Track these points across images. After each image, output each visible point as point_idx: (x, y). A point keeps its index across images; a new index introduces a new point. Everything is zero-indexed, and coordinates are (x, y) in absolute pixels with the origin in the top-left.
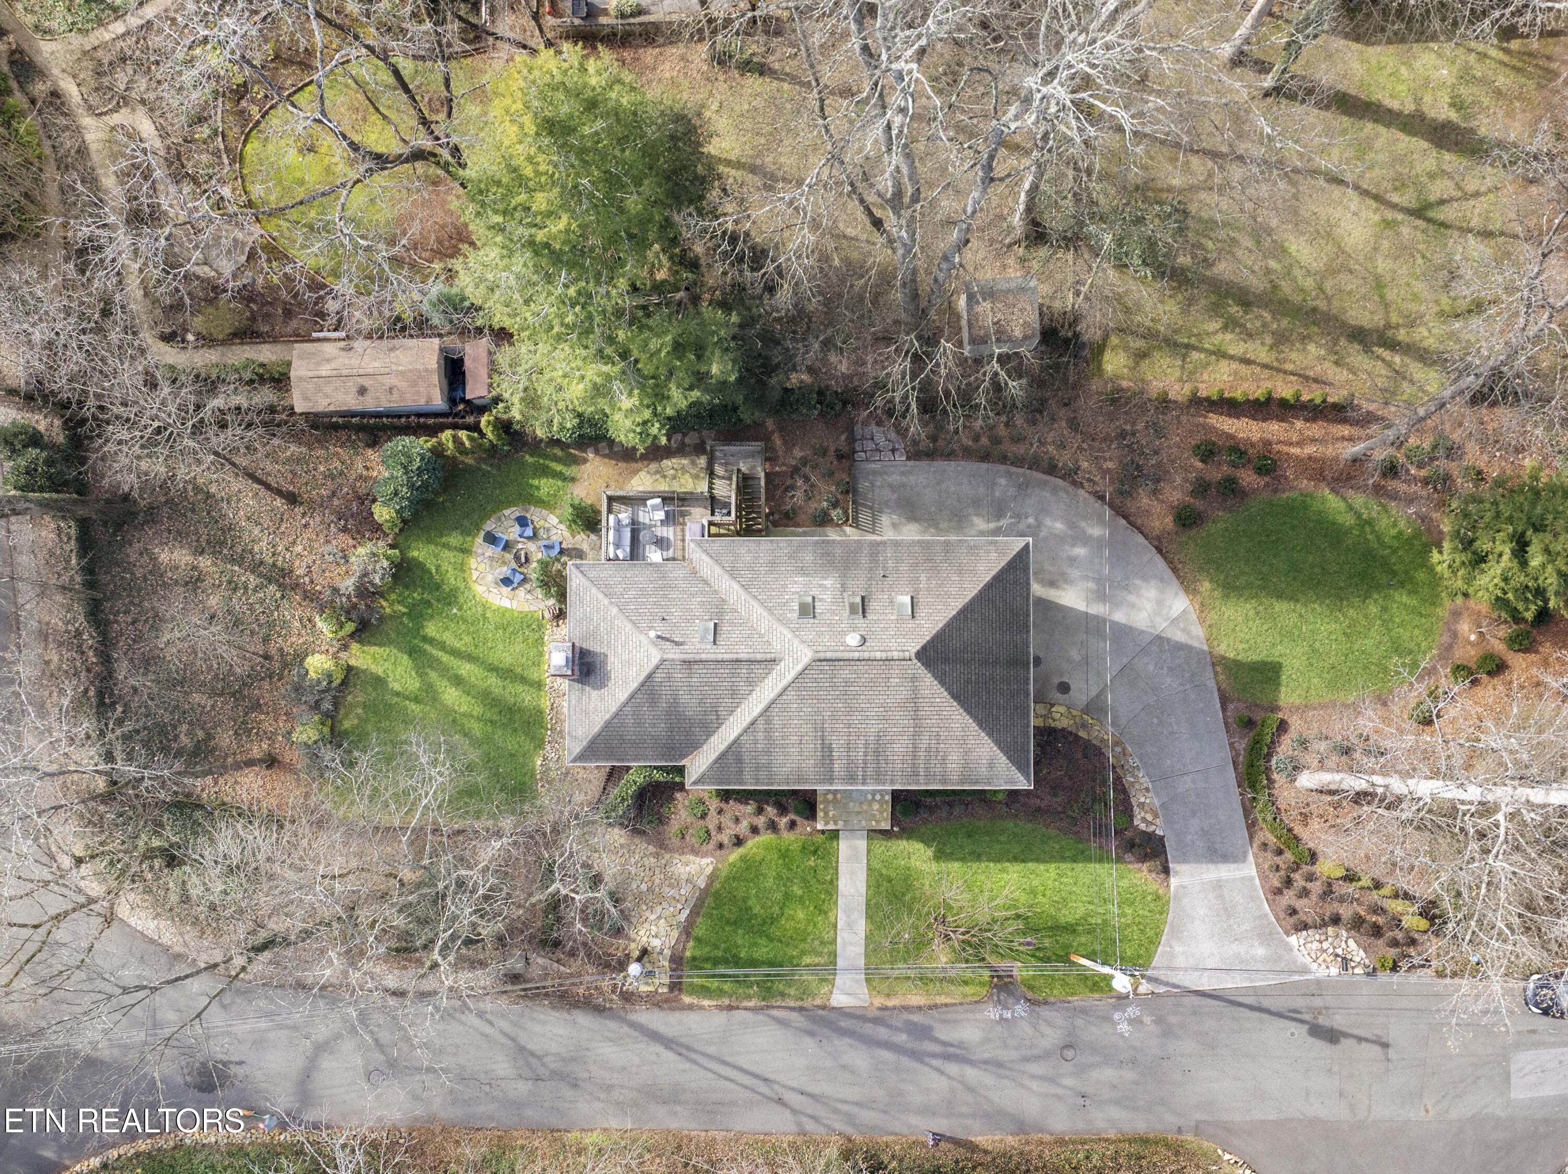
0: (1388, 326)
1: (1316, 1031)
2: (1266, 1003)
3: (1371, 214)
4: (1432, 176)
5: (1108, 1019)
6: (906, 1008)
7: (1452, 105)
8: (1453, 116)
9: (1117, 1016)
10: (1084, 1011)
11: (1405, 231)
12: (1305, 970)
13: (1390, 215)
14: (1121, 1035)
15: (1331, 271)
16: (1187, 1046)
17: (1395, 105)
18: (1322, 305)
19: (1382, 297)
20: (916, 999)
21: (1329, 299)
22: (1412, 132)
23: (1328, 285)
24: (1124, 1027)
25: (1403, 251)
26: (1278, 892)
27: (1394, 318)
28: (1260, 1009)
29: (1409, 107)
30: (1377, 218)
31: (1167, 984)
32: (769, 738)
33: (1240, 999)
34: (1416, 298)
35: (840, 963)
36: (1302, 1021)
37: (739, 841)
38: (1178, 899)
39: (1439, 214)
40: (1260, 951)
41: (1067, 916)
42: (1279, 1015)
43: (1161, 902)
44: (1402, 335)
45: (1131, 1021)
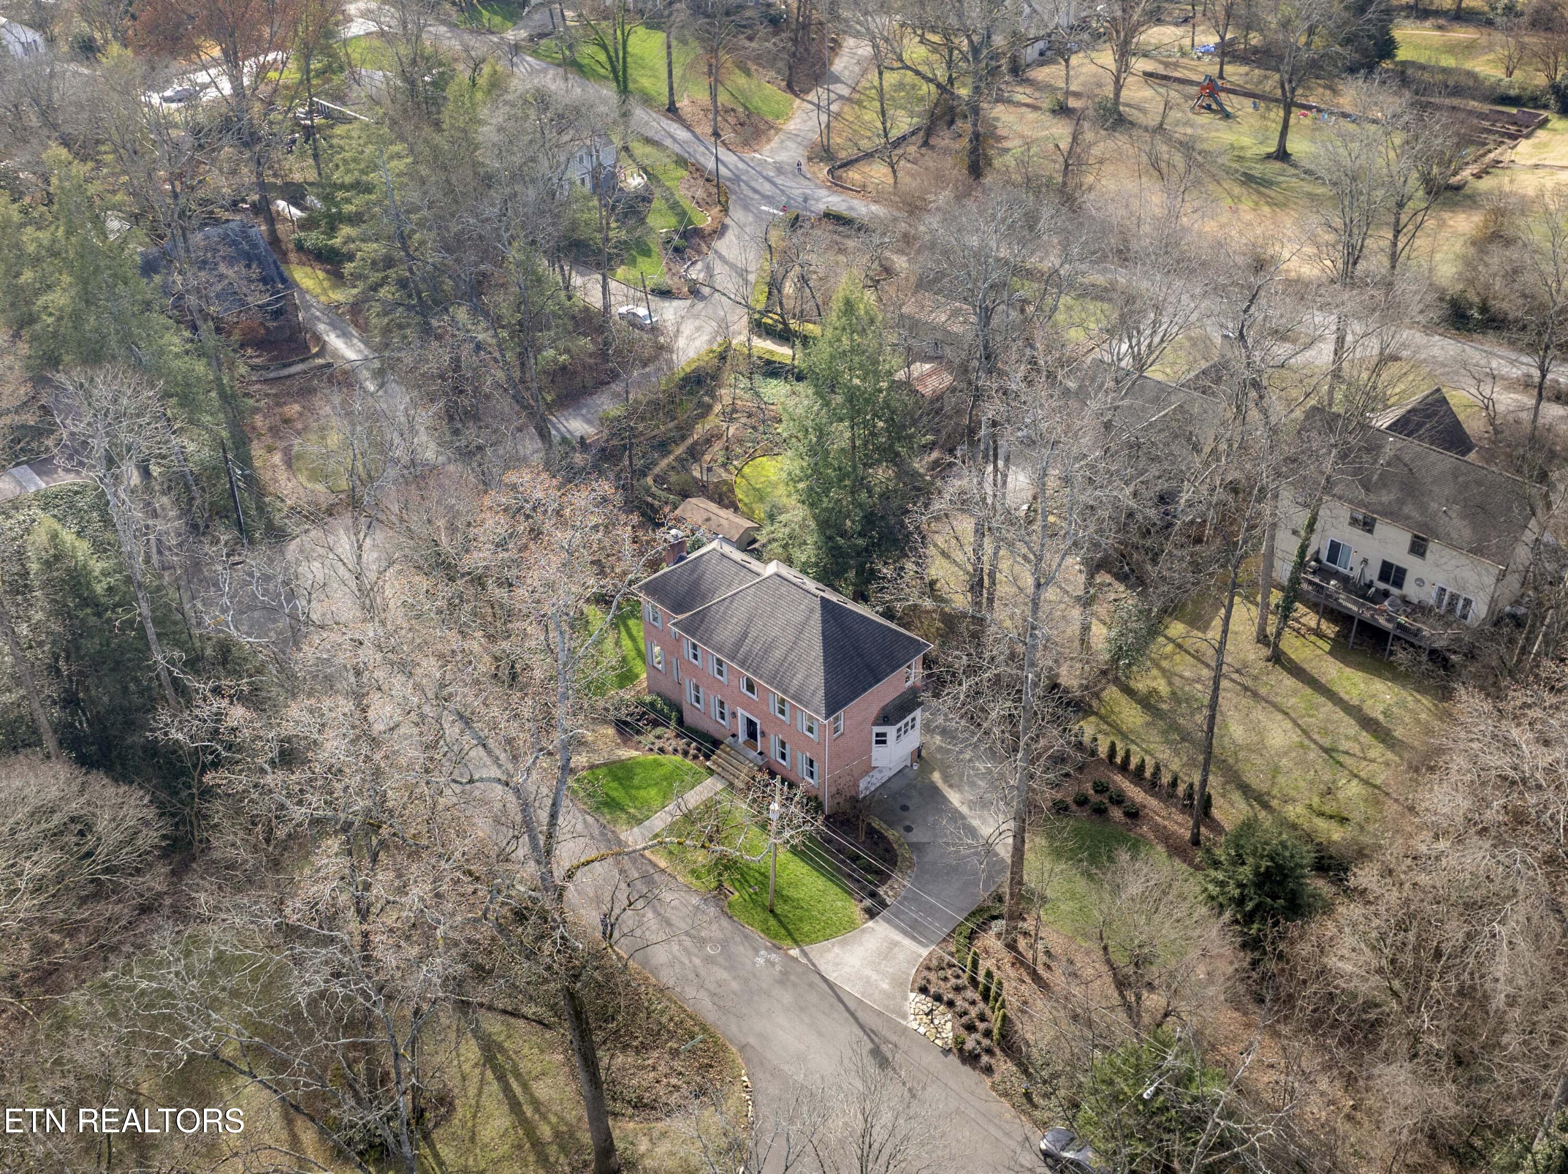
0: (1269, 794)
1: (876, 1052)
2: (859, 1014)
3: (1295, 737)
4: (1347, 738)
5: (756, 951)
6: (655, 865)
7: (1384, 713)
8: (1381, 718)
9: (763, 952)
10: (746, 937)
11: (1312, 755)
12: (904, 1016)
13: (1306, 742)
14: (754, 963)
15: (1249, 749)
16: (787, 997)
17: (1346, 697)
18: (1231, 761)
19: (1274, 777)
20: (663, 864)
21: (1237, 761)
22: (1350, 714)
23: (1241, 755)
24: (760, 961)
25: (1302, 762)
26: (929, 969)
27: (1275, 792)
28: (852, 1014)
29: (1355, 702)
30: (1297, 739)
31: (810, 960)
32: (725, 613)
33: (846, 1000)
34: (1296, 788)
35: (646, 823)
36: (872, 1040)
37: (662, 750)
38: (864, 931)
39: (1342, 758)
40: (885, 986)
41: (790, 892)
42: (862, 1027)
43: (852, 926)
44: (1274, 803)
45: (768, 961)
